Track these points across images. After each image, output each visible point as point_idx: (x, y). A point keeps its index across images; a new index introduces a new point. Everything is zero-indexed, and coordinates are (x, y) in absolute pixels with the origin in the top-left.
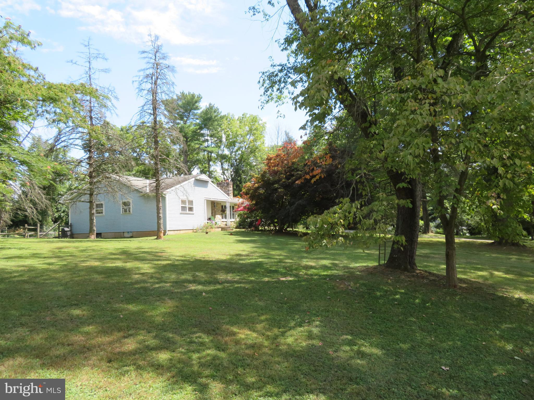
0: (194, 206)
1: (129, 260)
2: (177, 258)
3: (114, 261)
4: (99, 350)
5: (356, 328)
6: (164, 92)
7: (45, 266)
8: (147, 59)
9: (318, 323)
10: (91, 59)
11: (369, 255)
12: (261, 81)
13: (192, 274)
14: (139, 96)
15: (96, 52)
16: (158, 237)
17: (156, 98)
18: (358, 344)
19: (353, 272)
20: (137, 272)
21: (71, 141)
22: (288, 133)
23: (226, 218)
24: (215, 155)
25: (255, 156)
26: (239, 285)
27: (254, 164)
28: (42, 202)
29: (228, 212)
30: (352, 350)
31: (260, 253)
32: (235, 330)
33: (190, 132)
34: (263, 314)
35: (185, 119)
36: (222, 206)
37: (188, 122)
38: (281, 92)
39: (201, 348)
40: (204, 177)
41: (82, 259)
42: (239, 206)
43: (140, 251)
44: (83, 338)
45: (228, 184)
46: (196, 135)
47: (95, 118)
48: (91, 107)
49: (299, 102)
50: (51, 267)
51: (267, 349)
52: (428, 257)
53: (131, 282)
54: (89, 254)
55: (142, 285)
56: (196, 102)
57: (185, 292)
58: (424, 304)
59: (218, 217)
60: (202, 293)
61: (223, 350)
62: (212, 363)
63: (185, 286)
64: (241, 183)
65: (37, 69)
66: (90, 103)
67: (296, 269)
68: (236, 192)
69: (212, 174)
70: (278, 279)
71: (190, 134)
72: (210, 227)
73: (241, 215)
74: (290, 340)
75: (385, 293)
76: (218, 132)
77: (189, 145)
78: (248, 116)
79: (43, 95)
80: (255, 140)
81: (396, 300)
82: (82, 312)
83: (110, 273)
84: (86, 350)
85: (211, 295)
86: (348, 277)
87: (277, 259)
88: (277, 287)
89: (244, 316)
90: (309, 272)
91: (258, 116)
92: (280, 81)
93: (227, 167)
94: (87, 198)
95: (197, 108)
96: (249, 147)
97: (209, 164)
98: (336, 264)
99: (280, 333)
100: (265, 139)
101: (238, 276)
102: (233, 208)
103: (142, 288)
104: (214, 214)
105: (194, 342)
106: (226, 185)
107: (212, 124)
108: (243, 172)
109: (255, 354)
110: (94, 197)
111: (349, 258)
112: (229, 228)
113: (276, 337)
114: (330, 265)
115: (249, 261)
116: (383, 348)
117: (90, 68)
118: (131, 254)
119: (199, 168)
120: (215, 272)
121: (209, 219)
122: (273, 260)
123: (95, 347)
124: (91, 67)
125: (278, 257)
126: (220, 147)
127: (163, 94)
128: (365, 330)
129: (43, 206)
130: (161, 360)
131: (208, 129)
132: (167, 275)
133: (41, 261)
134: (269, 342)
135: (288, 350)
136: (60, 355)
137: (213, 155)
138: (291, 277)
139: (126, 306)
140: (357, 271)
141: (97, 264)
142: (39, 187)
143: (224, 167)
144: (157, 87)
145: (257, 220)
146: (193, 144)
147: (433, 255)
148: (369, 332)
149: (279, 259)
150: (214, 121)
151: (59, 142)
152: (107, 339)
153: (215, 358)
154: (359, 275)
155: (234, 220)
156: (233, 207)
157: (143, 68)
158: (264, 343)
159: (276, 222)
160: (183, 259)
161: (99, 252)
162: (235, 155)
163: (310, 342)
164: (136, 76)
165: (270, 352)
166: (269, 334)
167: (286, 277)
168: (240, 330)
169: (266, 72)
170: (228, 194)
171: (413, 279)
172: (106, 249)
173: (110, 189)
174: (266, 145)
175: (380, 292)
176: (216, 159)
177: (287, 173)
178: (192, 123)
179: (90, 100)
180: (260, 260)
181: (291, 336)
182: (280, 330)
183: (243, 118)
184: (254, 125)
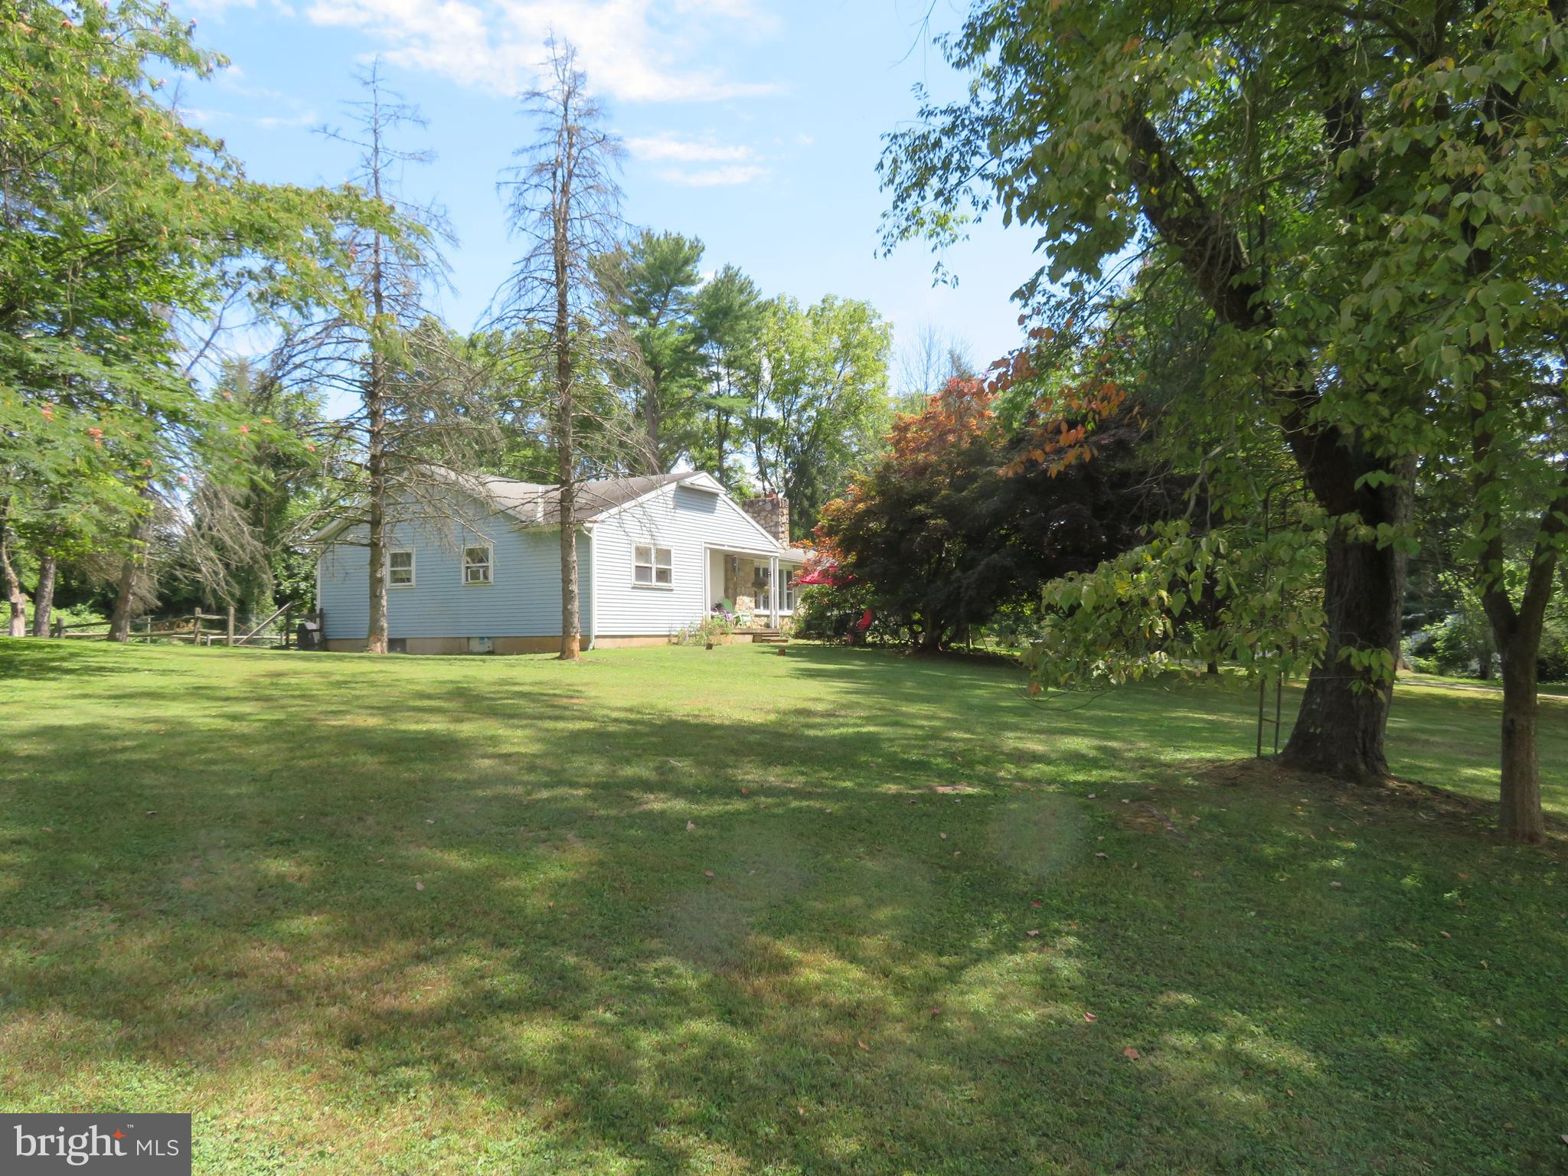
0: (672, 567)
1: (471, 715)
2: (615, 715)
3: (426, 716)
4: (326, 1000)
5: (1208, 966)
6: (589, 216)
7: (221, 724)
8: (540, 117)
9: (1072, 940)
10: (381, 122)
11: (1214, 727)
12: (887, 163)
13: (657, 764)
14: (516, 229)
15: (395, 101)
16: (565, 654)
17: (564, 235)
18: (1225, 1024)
19: (1176, 778)
20: (491, 750)
21: (319, 366)
22: (959, 358)
23: (766, 605)
24: (740, 422)
25: (857, 425)
26: (805, 803)
27: (855, 449)
28: (242, 546)
29: (774, 587)
30: (1206, 1048)
31: (870, 707)
32: (788, 950)
33: (668, 352)
34: (882, 902)
35: (654, 312)
36: (757, 570)
37: (662, 320)
38: (947, 201)
39: (669, 1010)
40: (705, 481)
41: (333, 708)
42: (806, 569)
43: (507, 692)
44: (282, 955)
45: (775, 505)
46: (685, 360)
47: (388, 297)
48: (377, 265)
49: (1020, 195)
50: (236, 724)
51: (899, 1027)
52: (1412, 741)
53: (467, 781)
54: (357, 693)
55: (500, 789)
56: (686, 262)
57: (629, 816)
58: (1435, 892)
59: (745, 602)
60: (685, 822)
61: (747, 1023)
62: (704, 1070)
63: (631, 799)
64: (813, 505)
65: (222, 144)
66: (376, 252)
67: (986, 761)
68: (798, 532)
69: (729, 478)
70: (930, 788)
71: (666, 357)
72: (719, 631)
73: (812, 597)
74: (979, 999)
75: (1292, 851)
76: (750, 352)
77: (664, 390)
78: (839, 303)
79: (234, 219)
80: (859, 377)
81: (1334, 873)
82: (299, 865)
83: (406, 750)
84: (284, 997)
85: (714, 832)
86: (1157, 790)
87: (922, 727)
88: (929, 816)
89: (818, 905)
90: (1030, 772)
91: (868, 303)
92: (946, 165)
93: (772, 458)
94: (363, 532)
95: (689, 281)
96: (840, 396)
97: (720, 447)
98: (1113, 749)
99: (943, 970)
100: (887, 373)
101: (802, 773)
102: (787, 575)
103: (496, 798)
104: (731, 591)
105: (649, 989)
106: (769, 507)
107: (732, 328)
108: (821, 471)
109: (856, 1045)
110: (385, 530)
111: (1152, 735)
112: (777, 634)
113: (929, 986)
114: (1092, 753)
115: (836, 732)
116: (1317, 1048)
117: (376, 150)
118: (479, 698)
119: (693, 459)
120: (731, 759)
121: (718, 607)
122: (910, 731)
123: (312, 988)
124: (379, 146)
125: (925, 723)
126: (753, 397)
127: (587, 223)
128: (1241, 972)
129: (243, 556)
130: (528, 1049)
131: (720, 343)
132: (579, 762)
133: (215, 708)
134: (905, 1000)
135: (975, 1036)
136: (192, 1009)
137: (732, 420)
138: (970, 785)
139: (439, 854)
140: (1187, 776)
141: (372, 721)
142: (232, 500)
143: (764, 456)
144: (567, 202)
145: (859, 613)
146: (674, 388)
147: (1424, 737)
148: (1258, 982)
149: (931, 727)
150: (737, 318)
151: (287, 368)
152: (361, 961)
153: (717, 1050)
154: (1192, 786)
155: (790, 613)
156: (789, 574)
157: (528, 145)
158: (890, 1004)
159: (918, 622)
160: (633, 716)
161: (387, 690)
162: (799, 421)
163: (1051, 1010)
164: (509, 169)
165: (910, 1039)
166: (906, 971)
167: (953, 783)
168: (805, 951)
169: (903, 135)
170: (776, 536)
171: (1378, 808)
172: (410, 682)
173: (428, 510)
174: (892, 393)
175: (1273, 844)
176: (742, 433)
177: (956, 469)
178: (672, 322)
179: (377, 244)
180: (872, 729)
181: (983, 983)
182: (945, 960)
183: (823, 310)
184: (856, 331)
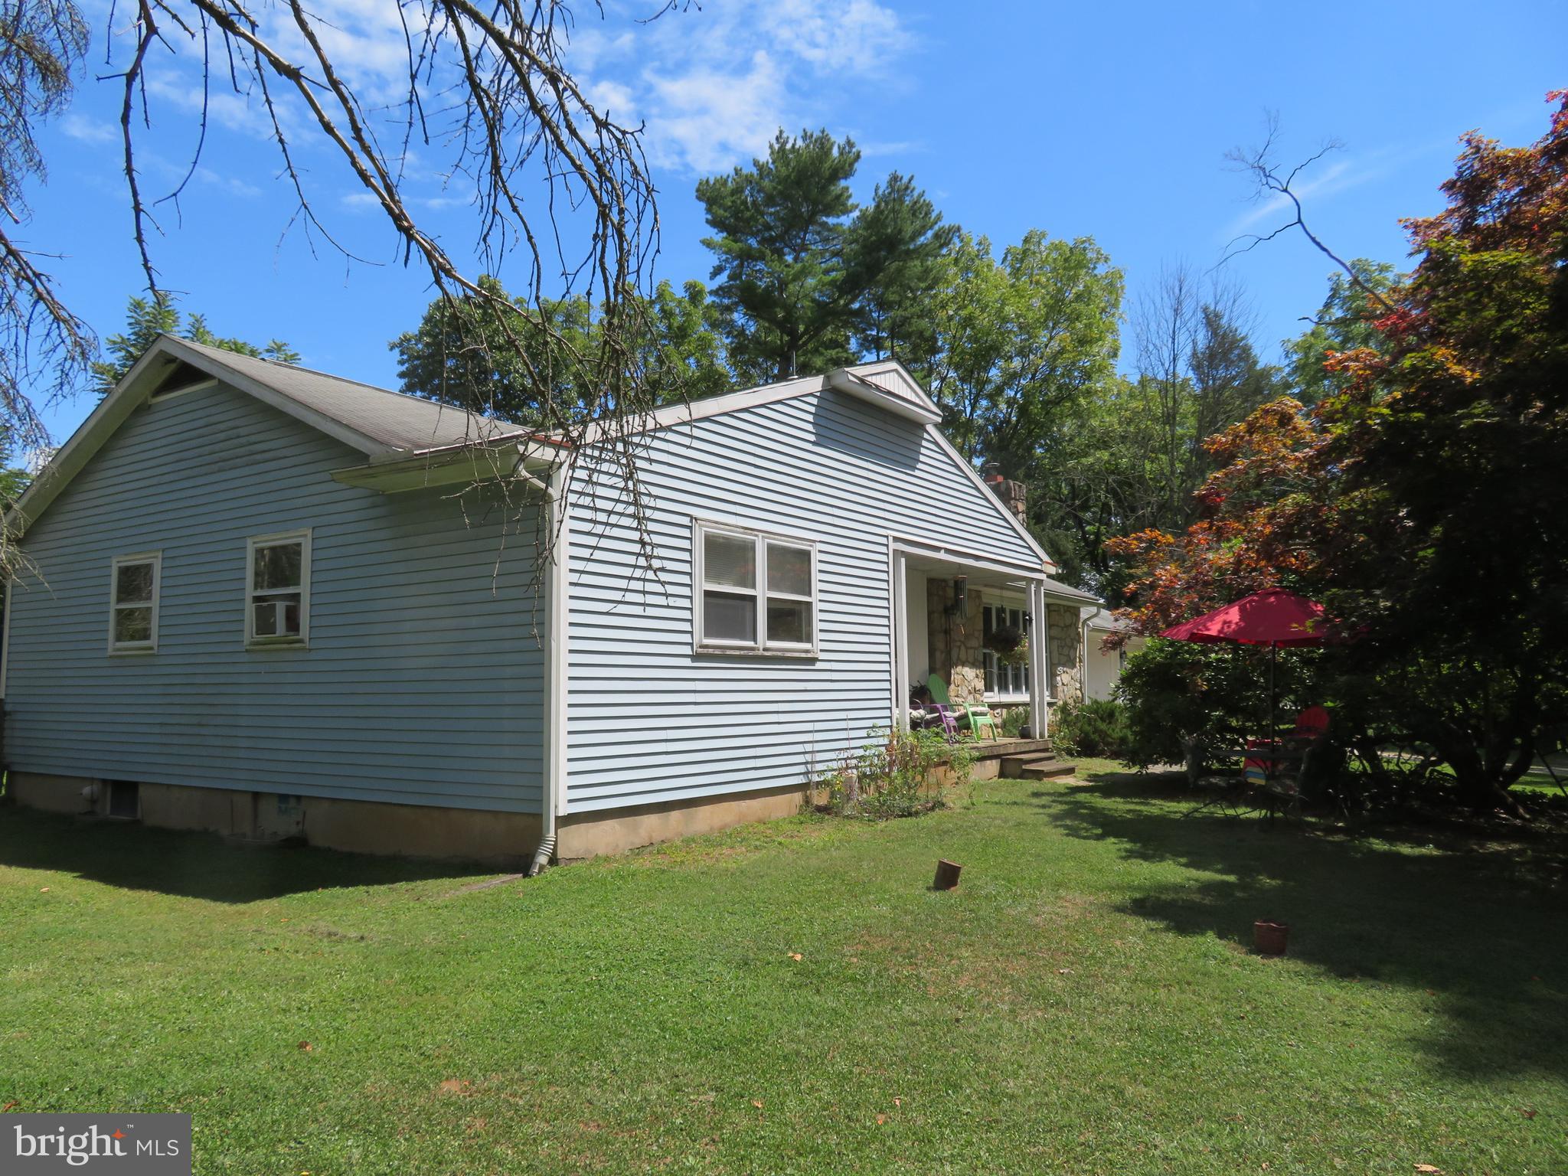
0: (815, 598)
22: (1217, 317)
29: (1038, 645)
35: (789, 254)
40: (894, 382)
56: (835, 176)
59: (967, 678)
78: (1047, 243)
91: (1089, 240)
95: (838, 208)
104: (942, 657)
107: (898, 276)
112: (1048, 752)
121: (920, 695)
150: (908, 253)
183: (1025, 252)
184: (1074, 279)
